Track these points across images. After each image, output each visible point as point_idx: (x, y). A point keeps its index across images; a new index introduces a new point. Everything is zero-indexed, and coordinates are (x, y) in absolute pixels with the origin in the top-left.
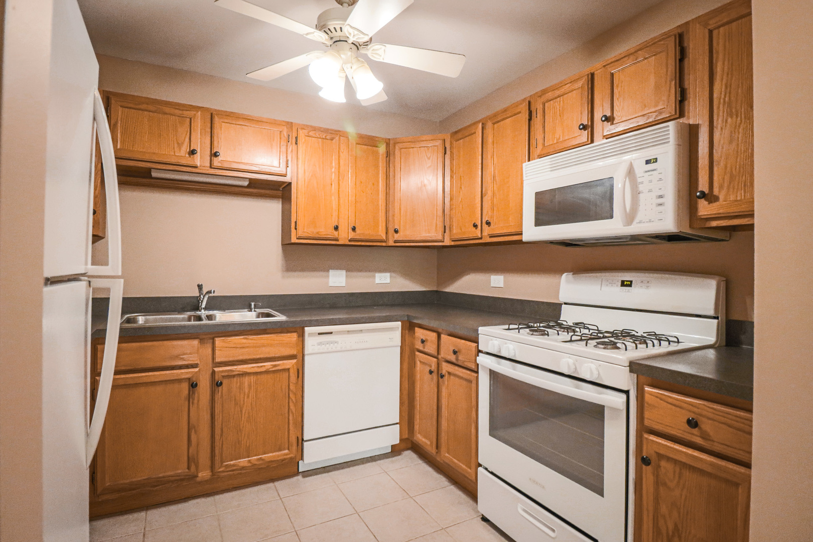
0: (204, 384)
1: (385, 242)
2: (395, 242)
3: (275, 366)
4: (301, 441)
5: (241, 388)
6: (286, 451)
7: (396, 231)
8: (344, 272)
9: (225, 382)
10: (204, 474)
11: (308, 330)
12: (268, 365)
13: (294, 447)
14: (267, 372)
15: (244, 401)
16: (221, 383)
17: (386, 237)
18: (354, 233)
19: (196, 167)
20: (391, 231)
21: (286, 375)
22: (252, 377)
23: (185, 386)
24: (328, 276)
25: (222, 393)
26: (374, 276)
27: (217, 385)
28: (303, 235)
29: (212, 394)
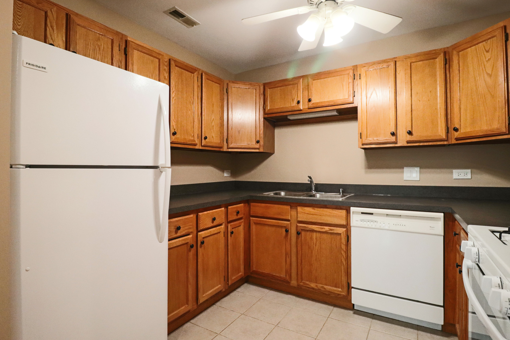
0: (293, 231)
1: (447, 140)
2: (457, 139)
3: (331, 230)
4: (349, 287)
5: (311, 238)
6: (340, 290)
7: (456, 130)
8: (417, 169)
9: (303, 233)
10: (294, 283)
11: (352, 209)
12: (327, 228)
13: (345, 290)
14: (326, 232)
15: (313, 247)
16: (301, 233)
17: (447, 136)
18: (411, 136)
20: (451, 130)
21: (338, 237)
22: (318, 234)
23: (284, 230)
24: (403, 172)
25: (301, 239)
26: (452, 173)
27: (298, 233)
28: (366, 142)
29: (297, 238)
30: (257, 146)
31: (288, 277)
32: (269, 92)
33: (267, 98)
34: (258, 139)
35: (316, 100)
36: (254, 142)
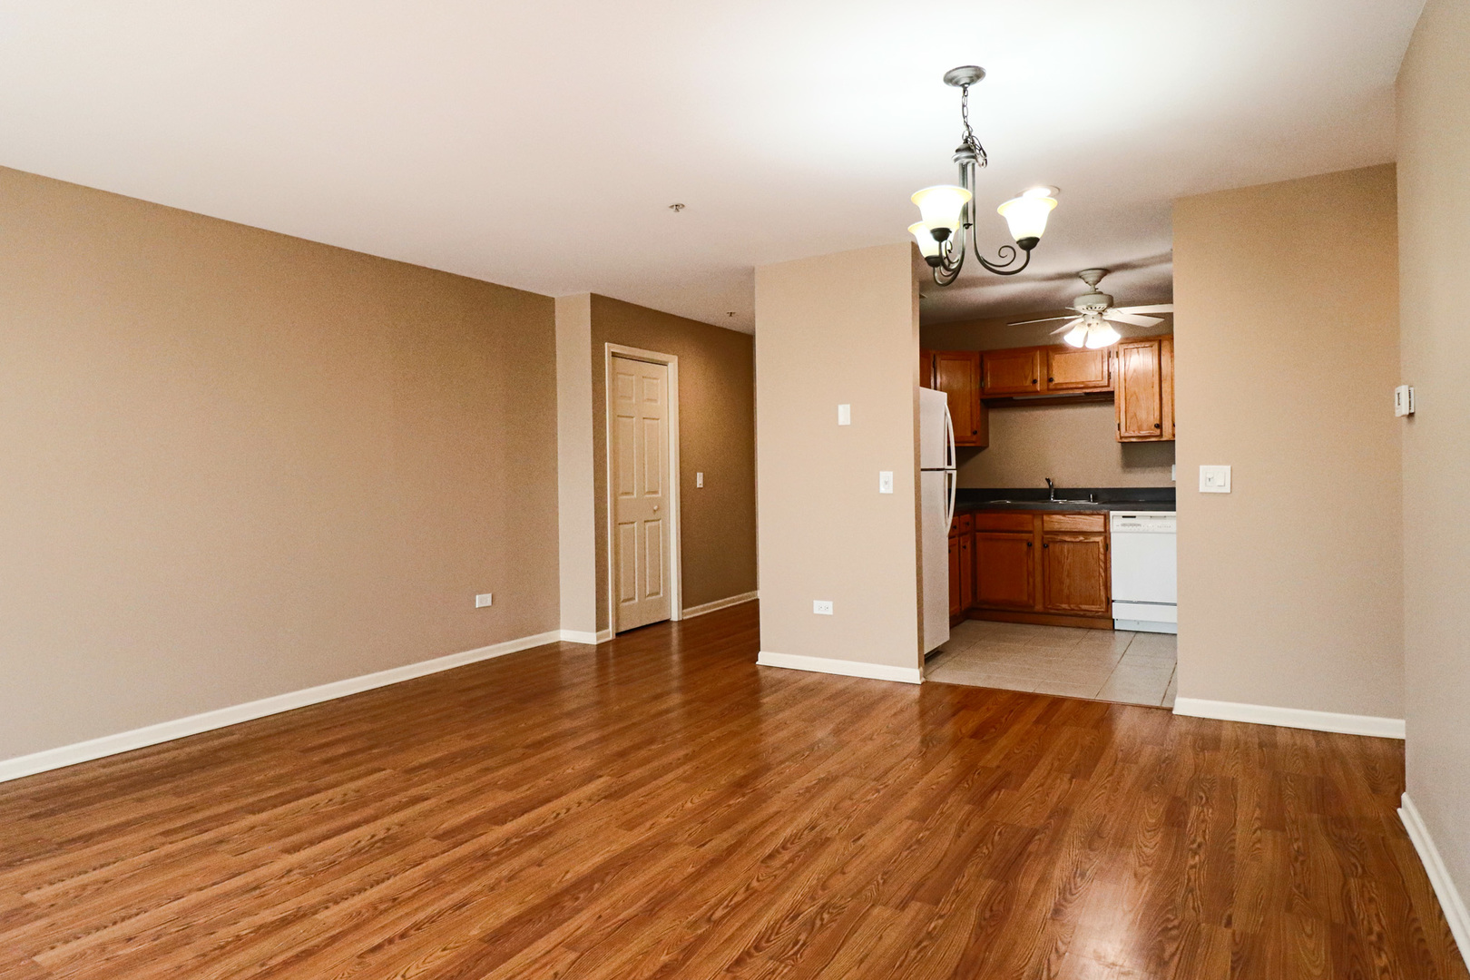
0: (1038, 545)
3: (1086, 539)
4: (1109, 602)
5: (1062, 551)
6: (1097, 606)
9: (1051, 546)
10: (1039, 607)
11: (1112, 513)
12: (1082, 538)
13: (1104, 606)
14: (1081, 543)
15: (1064, 561)
16: (1048, 546)
19: (1038, 392)
21: (1096, 547)
22: (1070, 546)
23: (1024, 546)
24: (1171, 470)
25: (1048, 553)
27: (1045, 546)
28: (1127, 435)
29: (1043, 553)
30: (974, 438)
31: (1031, 602)
32: (989, 365)
33: (987, 373)
34: (975, 429)
35: (1058, 379)
36: (969, 434)
